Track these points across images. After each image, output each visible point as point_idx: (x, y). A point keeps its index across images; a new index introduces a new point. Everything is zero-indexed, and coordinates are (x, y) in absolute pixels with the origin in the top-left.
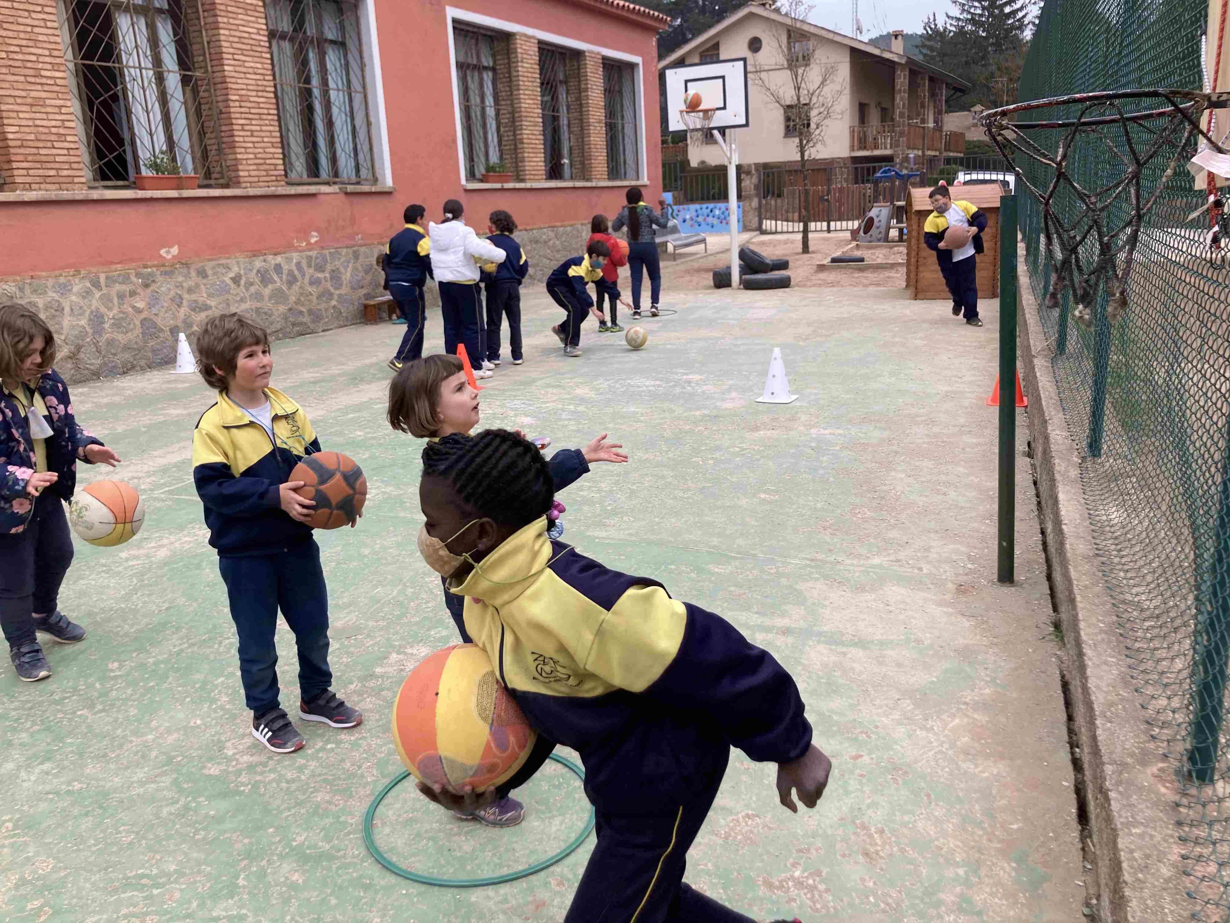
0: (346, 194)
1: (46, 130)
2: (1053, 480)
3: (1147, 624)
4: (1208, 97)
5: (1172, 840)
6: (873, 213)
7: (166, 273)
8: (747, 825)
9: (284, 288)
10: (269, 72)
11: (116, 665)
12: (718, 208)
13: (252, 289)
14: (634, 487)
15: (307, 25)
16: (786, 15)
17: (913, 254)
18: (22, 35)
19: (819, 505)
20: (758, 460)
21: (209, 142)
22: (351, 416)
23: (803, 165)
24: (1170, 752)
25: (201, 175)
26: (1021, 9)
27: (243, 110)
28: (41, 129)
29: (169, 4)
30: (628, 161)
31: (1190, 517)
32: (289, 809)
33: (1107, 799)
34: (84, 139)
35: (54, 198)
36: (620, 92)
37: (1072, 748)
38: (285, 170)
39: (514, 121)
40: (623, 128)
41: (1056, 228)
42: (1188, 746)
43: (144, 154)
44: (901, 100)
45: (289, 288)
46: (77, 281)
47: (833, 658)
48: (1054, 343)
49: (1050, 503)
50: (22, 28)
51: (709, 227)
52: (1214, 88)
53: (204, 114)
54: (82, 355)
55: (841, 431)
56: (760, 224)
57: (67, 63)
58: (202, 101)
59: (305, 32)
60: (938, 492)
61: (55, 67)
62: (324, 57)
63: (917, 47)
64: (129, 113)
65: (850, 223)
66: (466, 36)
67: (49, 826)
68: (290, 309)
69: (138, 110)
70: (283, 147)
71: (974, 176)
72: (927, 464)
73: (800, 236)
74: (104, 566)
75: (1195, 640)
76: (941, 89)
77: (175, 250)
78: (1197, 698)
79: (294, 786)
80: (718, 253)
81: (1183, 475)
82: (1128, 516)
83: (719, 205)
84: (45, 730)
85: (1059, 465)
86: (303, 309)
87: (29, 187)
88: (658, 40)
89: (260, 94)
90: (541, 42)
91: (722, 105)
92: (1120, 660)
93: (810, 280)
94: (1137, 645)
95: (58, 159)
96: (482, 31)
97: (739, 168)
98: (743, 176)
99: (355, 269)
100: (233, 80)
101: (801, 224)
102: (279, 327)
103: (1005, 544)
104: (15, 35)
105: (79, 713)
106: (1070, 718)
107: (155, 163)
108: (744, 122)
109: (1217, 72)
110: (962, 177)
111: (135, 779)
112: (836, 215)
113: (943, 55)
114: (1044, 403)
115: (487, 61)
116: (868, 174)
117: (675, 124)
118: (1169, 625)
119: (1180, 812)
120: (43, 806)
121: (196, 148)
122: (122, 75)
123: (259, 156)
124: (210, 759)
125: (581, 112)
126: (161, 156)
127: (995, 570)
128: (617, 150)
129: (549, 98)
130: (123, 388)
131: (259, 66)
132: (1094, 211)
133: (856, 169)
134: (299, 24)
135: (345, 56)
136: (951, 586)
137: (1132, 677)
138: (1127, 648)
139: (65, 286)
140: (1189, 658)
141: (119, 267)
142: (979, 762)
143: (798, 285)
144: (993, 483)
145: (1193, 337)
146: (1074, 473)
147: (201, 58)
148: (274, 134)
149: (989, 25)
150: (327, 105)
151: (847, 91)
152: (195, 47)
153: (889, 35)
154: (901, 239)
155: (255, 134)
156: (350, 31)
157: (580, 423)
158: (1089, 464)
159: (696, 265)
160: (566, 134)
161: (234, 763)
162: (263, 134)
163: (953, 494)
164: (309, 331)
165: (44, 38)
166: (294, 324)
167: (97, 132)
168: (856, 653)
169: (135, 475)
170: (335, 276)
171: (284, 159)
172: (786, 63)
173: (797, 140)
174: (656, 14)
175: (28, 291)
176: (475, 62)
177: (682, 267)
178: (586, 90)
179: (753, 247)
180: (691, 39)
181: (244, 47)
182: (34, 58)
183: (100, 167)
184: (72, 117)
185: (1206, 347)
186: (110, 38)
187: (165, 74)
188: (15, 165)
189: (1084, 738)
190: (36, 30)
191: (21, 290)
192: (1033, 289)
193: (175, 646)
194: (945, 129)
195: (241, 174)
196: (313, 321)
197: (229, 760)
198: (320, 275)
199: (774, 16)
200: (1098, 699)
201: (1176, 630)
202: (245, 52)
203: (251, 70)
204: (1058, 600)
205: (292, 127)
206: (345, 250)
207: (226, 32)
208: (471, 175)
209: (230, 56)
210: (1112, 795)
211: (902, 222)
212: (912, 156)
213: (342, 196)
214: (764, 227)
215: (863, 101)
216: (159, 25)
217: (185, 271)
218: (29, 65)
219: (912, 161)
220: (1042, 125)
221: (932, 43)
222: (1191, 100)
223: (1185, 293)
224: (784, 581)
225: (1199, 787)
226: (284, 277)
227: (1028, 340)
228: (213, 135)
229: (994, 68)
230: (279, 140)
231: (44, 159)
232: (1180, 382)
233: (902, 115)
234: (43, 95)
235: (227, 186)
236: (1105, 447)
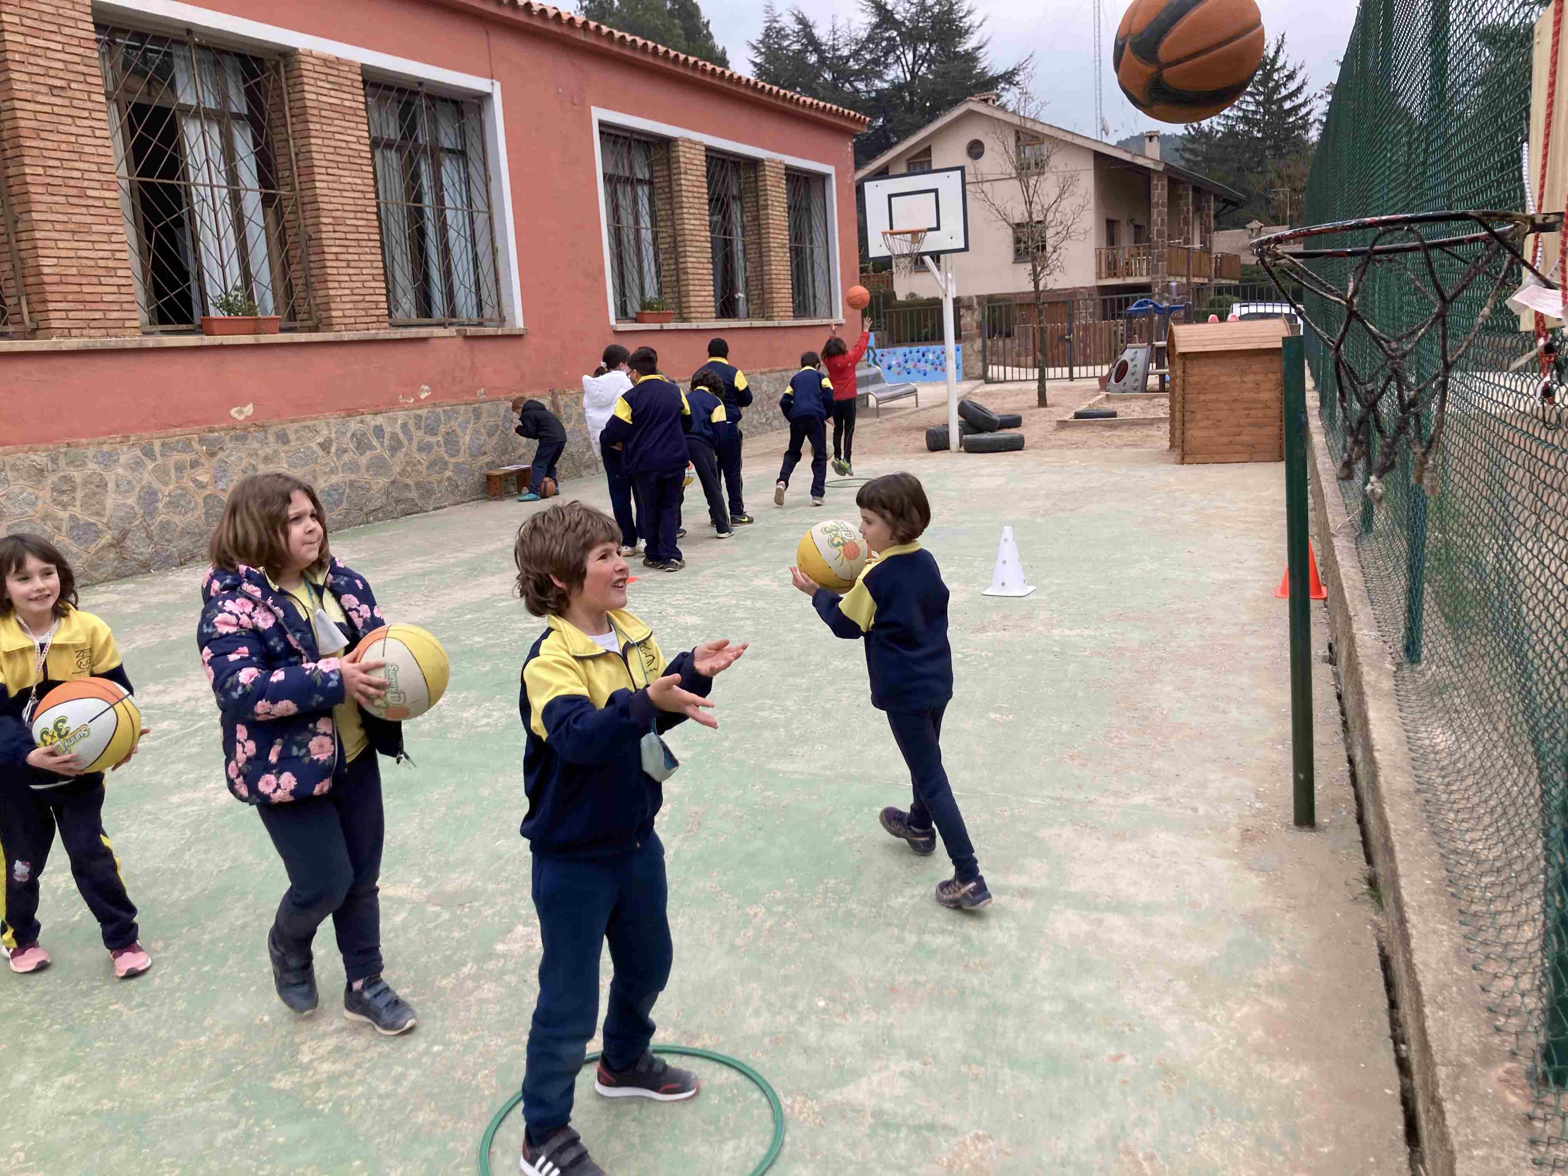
0: (466, 337)
1: (92, 263)
2: (1360, 694)
3: (1486, 880)
4: (1532, 219)
5: (1524, 1164)
6: (1127, 356)
7: (237, 438)
8: (976, 1149)
9: (387, 455)
10: (371, 189)
11: (161, 944)
12: (932, 351)
13: (346, 457)
14: (829, 706)
15: (419, 130)
16: (1014, 112)
17: (1178, 406)
18: (64, 146)
19: (1065, 728)
20: (986, 669)
21: (294, 275)
22: (469, 616)
23: (1038, 298)
24: (1519, 1049)
25: (283, 316)
26: (1304, 104)
27: (337, 235)
28: (84, 261)
29: (249, 108)
30: (818, 296)
31: (1533, 742)
32: (381, 1133)
33: (1442, 1113)
34: (139, 274)
35: (99, 346)
36: (808, 210)
37: (1396, 1043)
38: (389, 309)
39: (675, 248)
40: (812, 253)
41: (1350, 379)
42: (1542, 1040)
43: (213, 291)
44: (1159, 215)
45: (392, 456)
46: (125, 449)
47: (1085, 928)
48: (1358, 518)
49: (1358, 723)
50: (63, 138)
51: (921, 375)
52: (1540, 207)
53: (289, 241)
54: (128, 543)
55: (1091, 633)
56: (985, 371)
57: (119, 181)
58: (287, 225)
59: (416, 140)
60: (1215, 709)
61: (105, 185)
62: (439, 172)
63: (1177, 150)
64: (195, 240)
65: (1098, 368)
66: (615, 143)
67: (71, 1157)
68: (393, 482)
69: (207, 238)
70: (386, 281)
71: (1253, 309)
72: (1200, 673)
73: (1035, 386)
74: (149, 813)
75: (1546, 902)
76: (1208, 201)
77: (249, 409)
78: (1550, 976)
79: (388, 1104)
80: (932, 407)
81: (1523, 688)
82: (1457, 740)
83: (932, 348)
84: (67, 1029)
85: (1369, 675)
86: (408, 481)
87: (68, 332)
88: (854, 144)
89: (359, 215)
90: (709, 149)
91: (935, 226)
92: (1454, 927)
93: (1048, 440)
94: (1474, 908)
95: (106, 298)
96: (636, 136)
97: (957, 301)
98: (962, 311)
99: (476, 431)
100: (326, 199)
101: (1037, 370)
102: (378, 504)
103: (1302, 776)
104: (55, 145)
105: (111, 1008)
106: (1393, 1005)
107: (227, 301)
108: (963, 246)
109: (1542, 187)
110: (1237, 310)
111: (182, 1095)
112: (1080, 359)
113: (1208, 160)
114: (1347, 595)
115: (642, 173)
116: (1120, 308)
117: (877, 249)
118: (1513, 881)
119: (1534, 1128)
120: (63, 1132)
121: (279, 284)
122: (189, 195)
123: (356, 291)
124: (281, 1068)
125: (759, 234)
126: (234, 293)
127: (1291, 810)
128: (805, 283)
129: (720, 217)
130: (179, 584)
131: (359, 181)
132: (1393, 358)
133: (1104, 301)
134: (409, 128)
135: (466, 166)
136: (1234, 831)
137: (1468, 950)
138: (1461, 912)
139: (110, 455)
140: (1539, 924)
141: (178, 431)
142: (1277, 1064)
143: (1032, 447)
144: (1284, 697)
145: (1526, 513)
146: (1387, 684)
147: (287, 173)
148: (375, 264)
149: (1266, 123)
150: (443, 229)
151: (1092, 205)
152: (280, 159)
153: (1142, 137)
154: (1162, 389)
155: (352, 264)
156: (472, 138)
157: (759, 624)
158: (1406, 673)
159: (905, 423)
160: (741, 261)
161: (310, 1073)
162: (362, 265)
163: (1234, 713)
164: (416, 509)
165: (93, 150)
166: (398, 501)
167: (156, 267)
168: (1114, 919)
169: (192, 695)
170: (451, 440)
171: (387, 295)
172: (1014, 172)
173: (1029, 266)
174: (852, 113)
175: (62, 462)
176: (627, 174)
177: (888, 425)
178: (766, 207)
179: (977, 400)
180: (897, 143)
181: (339, 158)
182: (77, 174)
183: (158, 307)
184: (126, 247)
185: (1542, 526)
186: (174, 150)
187: (242, 193)
188: (51, 306)
189: (1411, 1031)
190: (82, 140)
191: (54, 460)
192: (1330, 449)
193: (237, 918)
194: (1214, 250)
195: (334, 314)
196: (422, 497)
197: (305, 1068)
198: (432, 439)
199: (999, 114)
200: (1427, 981)
201: (1523, 888)
202: (340, 165)
203: (348, 187)
204: (1372, 849)
205: (397, 256)
206: (463, 407)
207: (319, 142)
208: (623, 313)
209: (323, 171)
210: (1448, 1106)
211: (1163, 367)
212: (1174, 284)
213: (460, 340)
214: (989, 374)
215: (1112, 217)
216: (236, 133)
217: (261, 435)
218: (72, 183)
219: (1174, 291)
220: (1327, 254)
221: (1196, 146)
222: (1510, 223)
223: (1514, 459)
224: (1021, 827)
225: (1558, 1094)
226: (386, 442)
227: (1325, 514)
228: (298, 267)
229: (1273, 176)
230: (382, 271)
231: (89, 298)
232: (1513, 569)
233: (1160, 234)
234: (89, 219)
235: (316, 329)
236: (1425, 651)
